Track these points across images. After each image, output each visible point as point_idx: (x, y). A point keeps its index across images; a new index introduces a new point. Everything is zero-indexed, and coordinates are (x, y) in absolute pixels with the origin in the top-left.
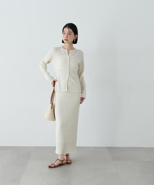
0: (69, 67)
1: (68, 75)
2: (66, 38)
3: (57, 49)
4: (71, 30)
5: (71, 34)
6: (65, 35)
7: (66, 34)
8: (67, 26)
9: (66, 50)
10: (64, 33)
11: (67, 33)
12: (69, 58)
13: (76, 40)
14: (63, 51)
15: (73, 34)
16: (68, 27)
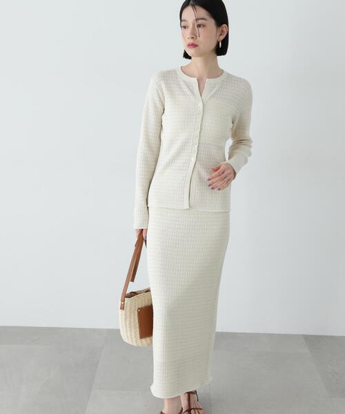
0: (200, 132)
1: (193, 159)
2: (191, 41)
3: (167, 76)
4: (202, 12)
5: (204, 26)
6: (188, 32)
7: (191, 26)
8: (191, 2)
9: (194, 81)
10: (185, 27)
11: (194, 25)
12: (200, 105)
13: (225, 42)
14: (185, 82)
15: (211, 23)
16: (193, 6)
